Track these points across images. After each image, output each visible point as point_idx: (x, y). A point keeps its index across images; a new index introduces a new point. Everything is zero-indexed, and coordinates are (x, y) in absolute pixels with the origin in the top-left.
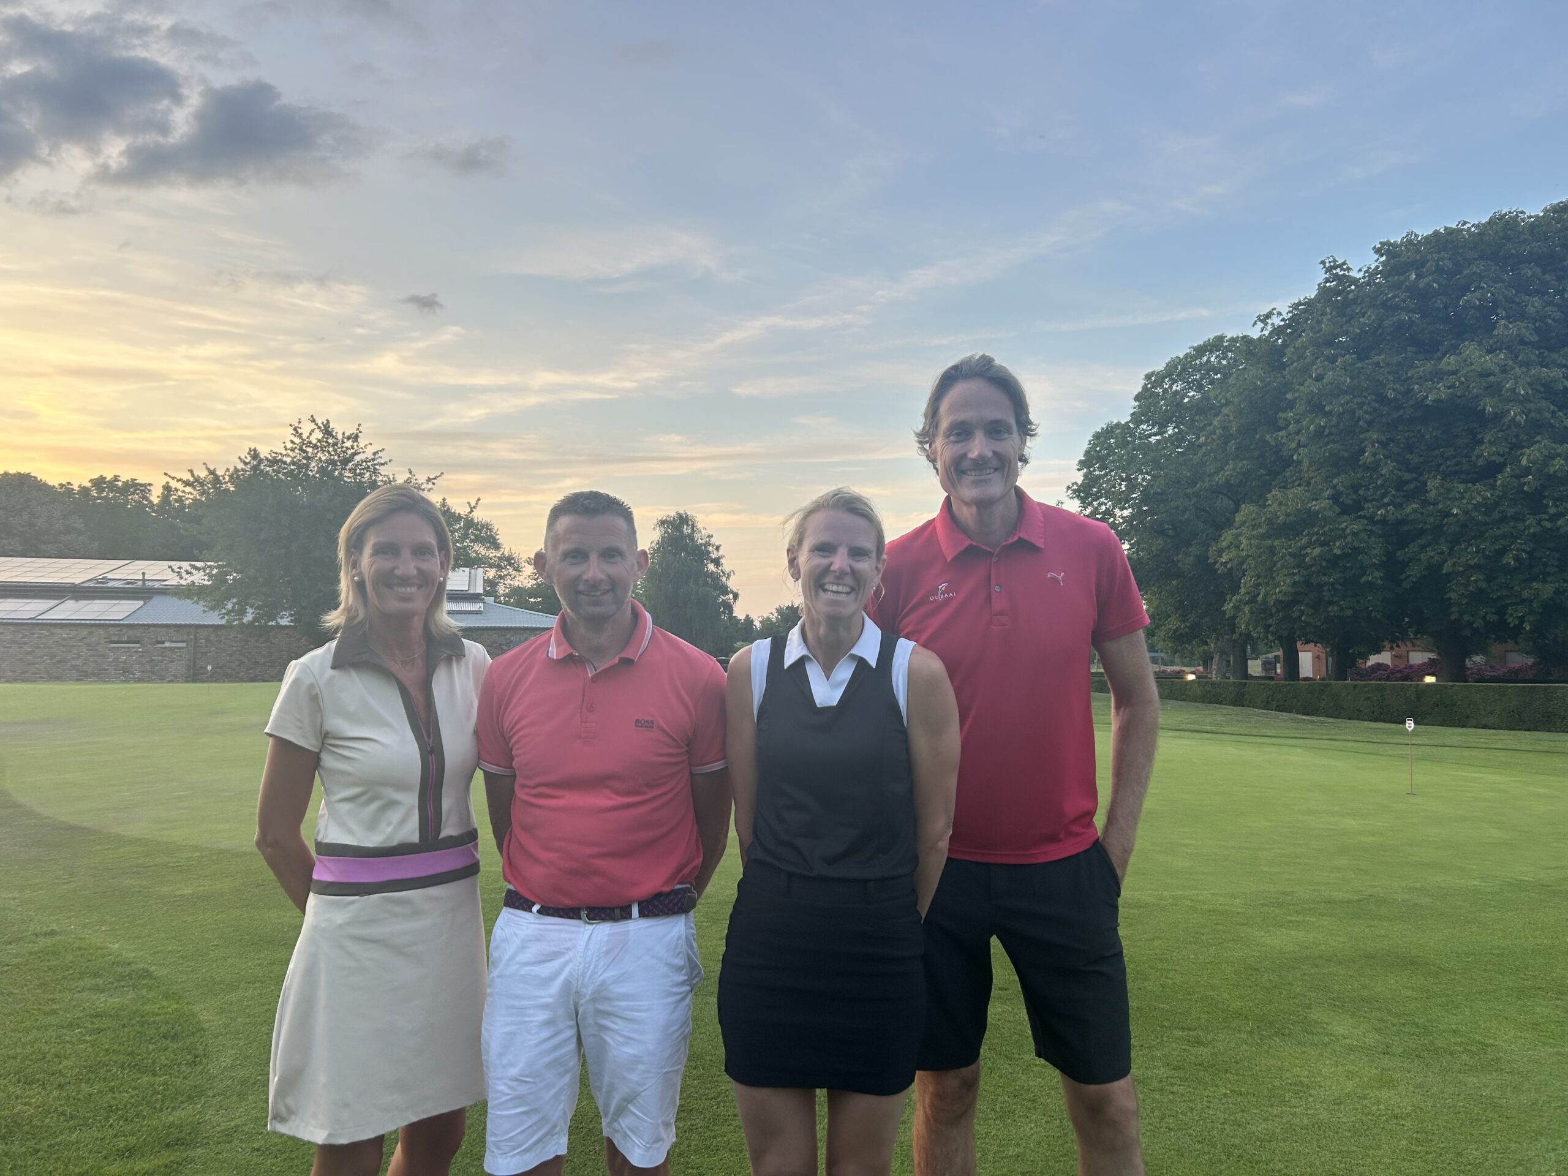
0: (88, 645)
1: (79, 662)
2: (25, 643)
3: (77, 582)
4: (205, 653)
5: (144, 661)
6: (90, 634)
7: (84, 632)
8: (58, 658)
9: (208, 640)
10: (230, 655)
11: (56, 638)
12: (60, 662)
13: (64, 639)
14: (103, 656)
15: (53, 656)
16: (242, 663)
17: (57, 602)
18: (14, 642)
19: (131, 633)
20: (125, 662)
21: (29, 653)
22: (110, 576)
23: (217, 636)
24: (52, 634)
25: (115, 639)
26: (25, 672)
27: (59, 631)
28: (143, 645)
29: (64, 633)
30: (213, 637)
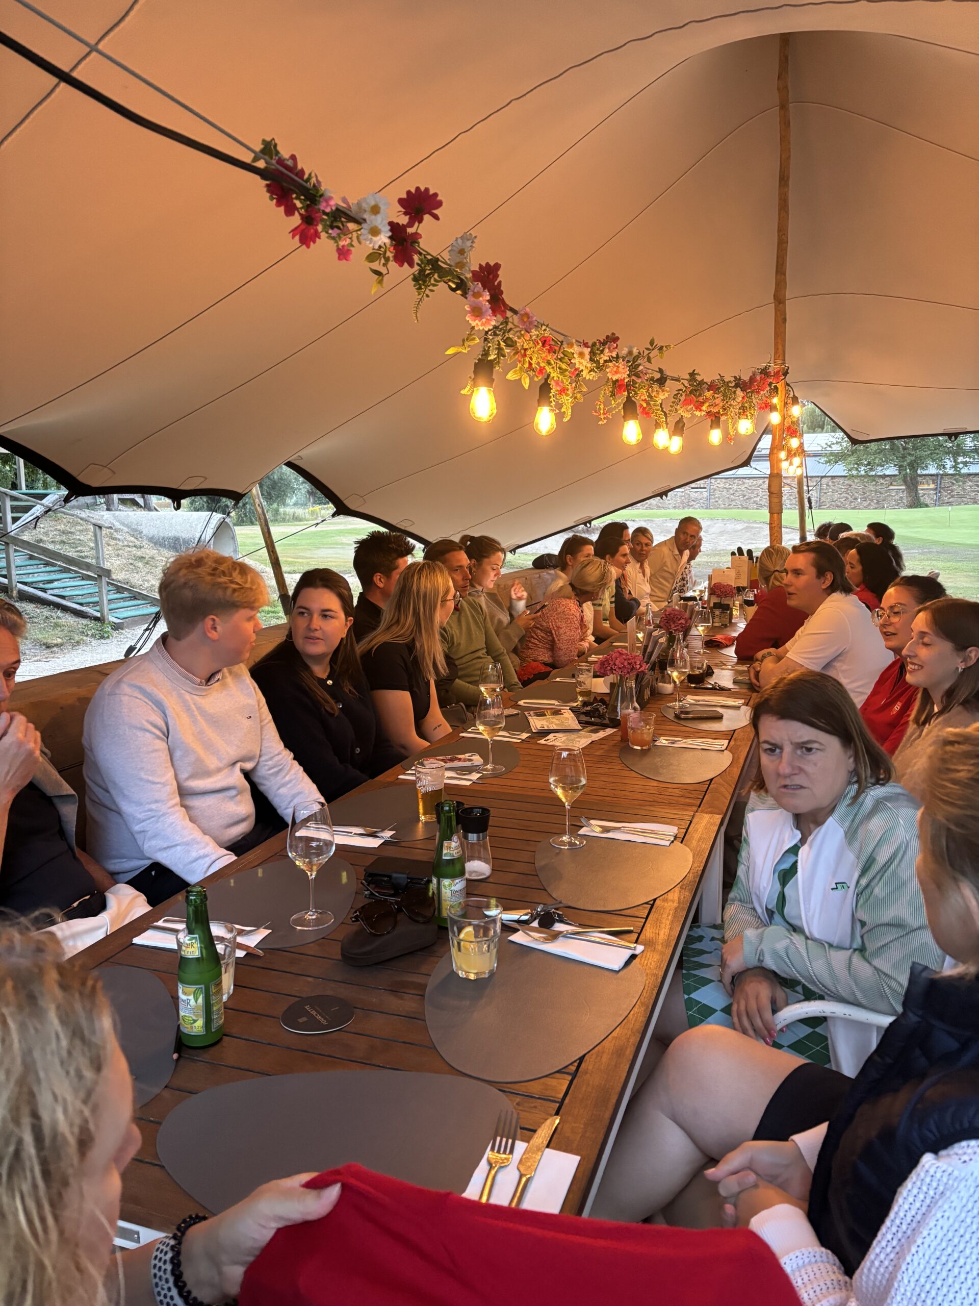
0: (762, 489)
1: (757, 499)
4: (825, 493)
5: (791, 497)
9: (828, 485)
10: (840, 494)
11: (746, 485)
15: (744, 496)
16: (847, 498)
18: (725, 488)
23: (833, 482)
26: (730, 505)
27: (747, 481)
30: (830, 484)
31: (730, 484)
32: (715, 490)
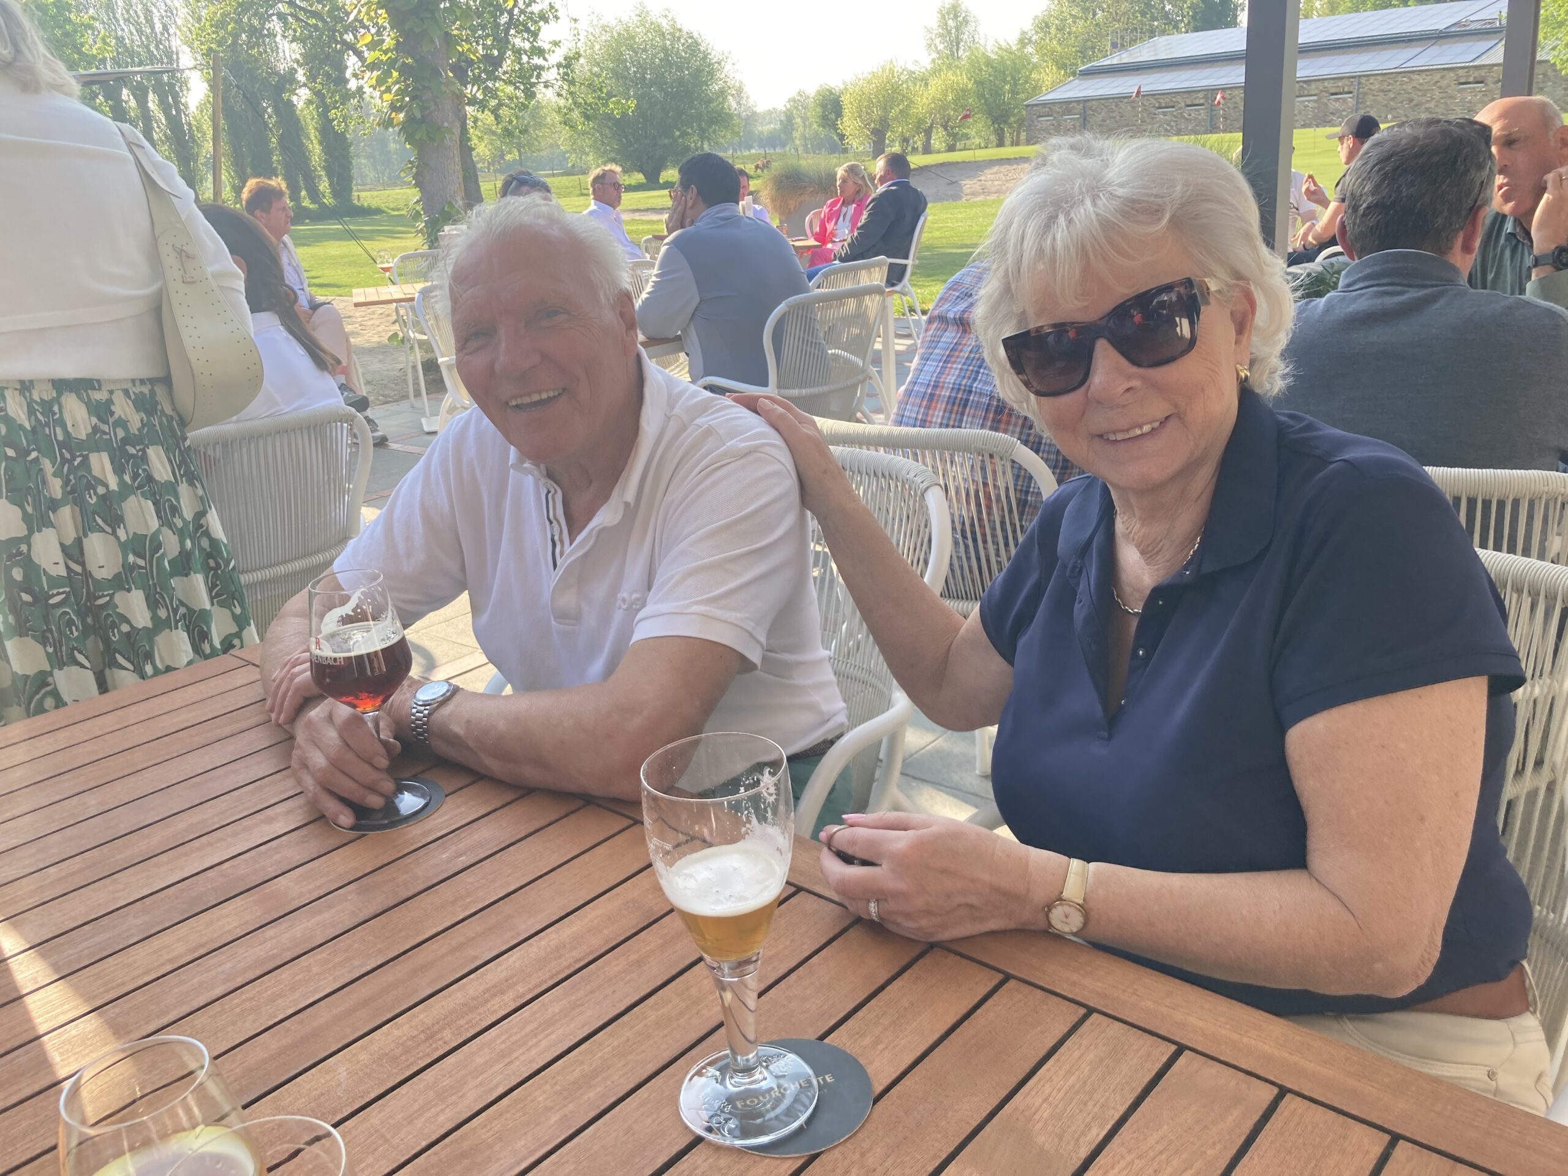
0: (1440, 88)
1: (1432, 105)
2: (1389, 91)
3: (1441, 27)
6: (1443, 77)
7: (1438, 76)
8: (1415, 102)
11: (1414, 84)
12: (1416, 105)
13: (1421, 84)
14: (1452, 97)
15: (1411, 100)
17: (1419, 50)
18: (1383, 91)
19: (1477, 74)
20: (1470, 102)
21: (1393, 99)
22: (1473, 18)
24: (1411, 80)
25: (1462, 80)
28: (1487, 85)
29: (1420, 79)
31: (1389, 84)
32: (1365, 94)
